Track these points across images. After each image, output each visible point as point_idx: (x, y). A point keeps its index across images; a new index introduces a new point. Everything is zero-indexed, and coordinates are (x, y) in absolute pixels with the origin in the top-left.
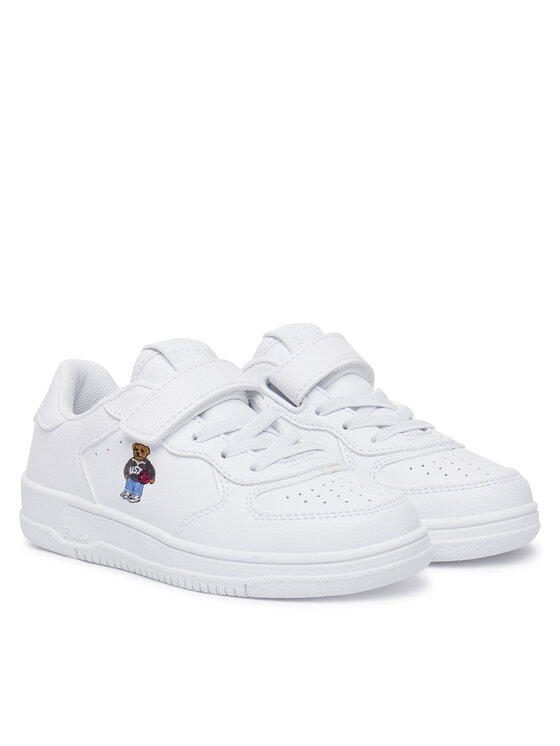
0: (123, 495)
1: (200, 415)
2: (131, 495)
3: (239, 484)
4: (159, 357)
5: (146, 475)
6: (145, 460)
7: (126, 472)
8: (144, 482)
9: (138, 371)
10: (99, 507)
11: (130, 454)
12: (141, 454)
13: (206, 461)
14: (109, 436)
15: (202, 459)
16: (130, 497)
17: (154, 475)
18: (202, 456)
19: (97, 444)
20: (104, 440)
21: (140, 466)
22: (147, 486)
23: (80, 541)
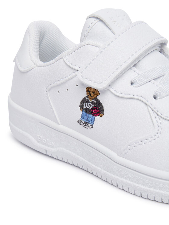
0: (79, 122)
1: (134, 66)
2: (85, 123)
4: (100, 23)
5: (97, 110)
6: (96, 99)
7: (82, 106)
8: (95, 115)
9: (85, 34)
10: (62, 127)
11: (84, 94)
12: (92, 95)
13: (142, 101)
14: (68, 80)
15: (140, 100)
16: (85, 125)
17: (103, 110)
18: (139, 98)
19: (59, 85)
20: (64, 83)
21: (92, 103)
22: (98, 118)
23: (48, 146)
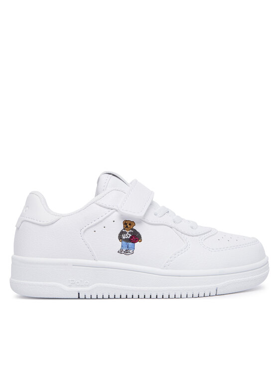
0: (120, 252)
3: (191, 236)
5: (135, 237)
6: (132, 229)
7: (120, 238)
8: (134, 242)
12: (129, 226)
14: (104, 219)
16: (126, 252)
22: (137, 244)
